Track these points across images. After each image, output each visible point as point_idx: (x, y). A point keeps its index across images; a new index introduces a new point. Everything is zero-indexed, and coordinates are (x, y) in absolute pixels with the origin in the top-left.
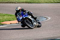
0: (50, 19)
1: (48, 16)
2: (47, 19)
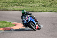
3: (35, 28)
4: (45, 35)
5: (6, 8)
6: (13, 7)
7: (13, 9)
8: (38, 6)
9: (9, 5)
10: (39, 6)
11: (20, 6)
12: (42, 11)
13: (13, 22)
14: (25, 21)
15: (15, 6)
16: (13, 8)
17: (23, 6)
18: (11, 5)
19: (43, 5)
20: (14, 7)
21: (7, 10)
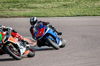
4: (70, 57)
6: (11, 10)
8: (55, 7)
9: (4, 8)
11: (24, 8)
12: (63, 15)
15: (16, 9)
16: (12, 12)
18: (8, 8)
19: (64, 5)
20: (13, 10)
21: (2, 17)
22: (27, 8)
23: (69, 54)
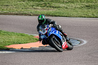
0: (87, 44)
1: (83, 38)
2: (81, 42)
3: (61, 48)
4: (90, 57)
5: (23, 10)
6: (35, 9)
7: (36, 12)
8: (78, 8)
9: (28, 6)
10: (80, 8)
11: (47, 7)
12: (85, 16)
13: (35, 34)
14: (43, 35)
15: (40, 8)
16: (36, 10)
17: (53, 7)
18: (32, 6)
19: (87, 6)
20: (37, 9)
21: (26, 15)
22: (50, 7)
23: (89, 55)
